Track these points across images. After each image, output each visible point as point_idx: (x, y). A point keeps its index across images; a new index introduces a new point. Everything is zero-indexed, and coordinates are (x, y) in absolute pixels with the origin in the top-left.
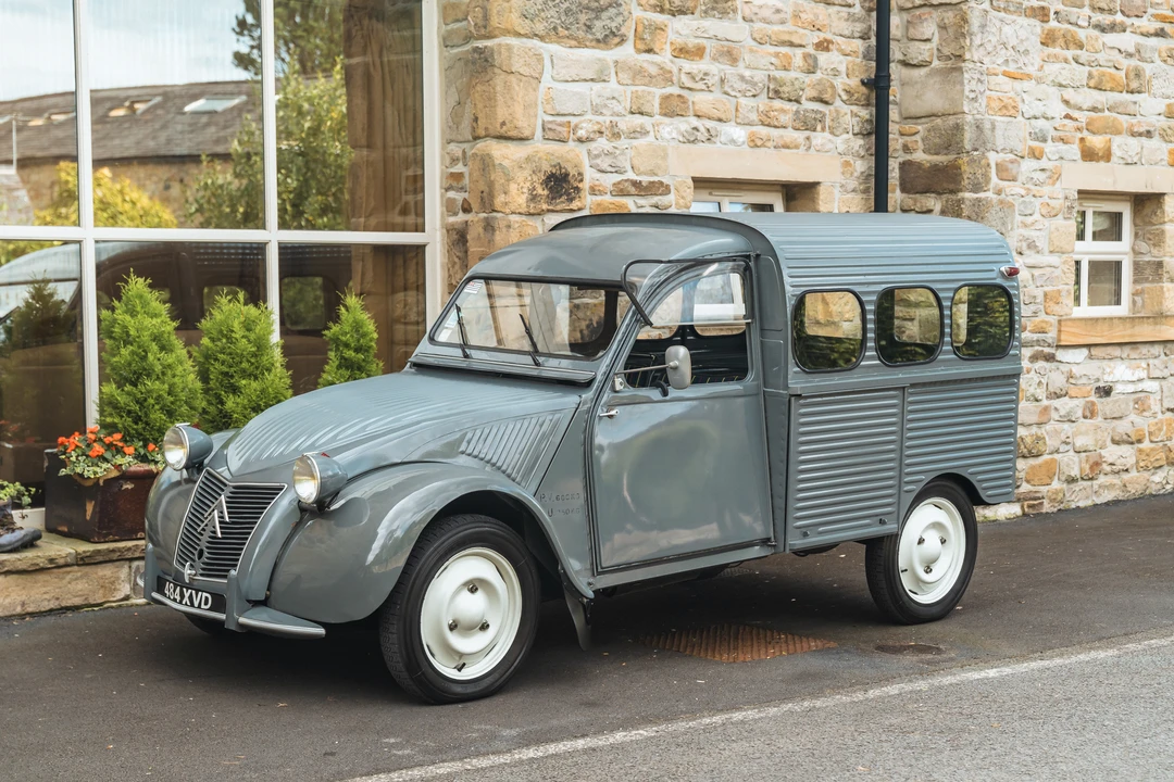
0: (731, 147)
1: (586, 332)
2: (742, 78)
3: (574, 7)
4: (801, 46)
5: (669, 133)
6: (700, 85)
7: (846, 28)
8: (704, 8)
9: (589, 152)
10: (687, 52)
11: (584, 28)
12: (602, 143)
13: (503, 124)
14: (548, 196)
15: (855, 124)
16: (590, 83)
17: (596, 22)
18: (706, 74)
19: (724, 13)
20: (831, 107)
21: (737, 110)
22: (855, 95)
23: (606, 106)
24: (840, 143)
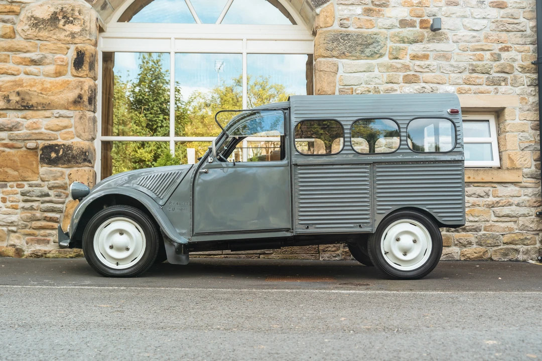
2: (452, 66)
3: (353, 45)
4: (489, 50)
5: (408, 90)
6: (427, 70)
7: (521, 41)
8: (427, 39)
10: (418, 57)
11: (360, 52)
13: (319, 90)
15: (528, 81)
16: (364, 73)
17: (366, 49)
18: (428, 65)
19: (440, 41)
20: (512, 75)
21: (449, 79)
22: (527, 69)
23: (371, 81)
24: (518, 90)
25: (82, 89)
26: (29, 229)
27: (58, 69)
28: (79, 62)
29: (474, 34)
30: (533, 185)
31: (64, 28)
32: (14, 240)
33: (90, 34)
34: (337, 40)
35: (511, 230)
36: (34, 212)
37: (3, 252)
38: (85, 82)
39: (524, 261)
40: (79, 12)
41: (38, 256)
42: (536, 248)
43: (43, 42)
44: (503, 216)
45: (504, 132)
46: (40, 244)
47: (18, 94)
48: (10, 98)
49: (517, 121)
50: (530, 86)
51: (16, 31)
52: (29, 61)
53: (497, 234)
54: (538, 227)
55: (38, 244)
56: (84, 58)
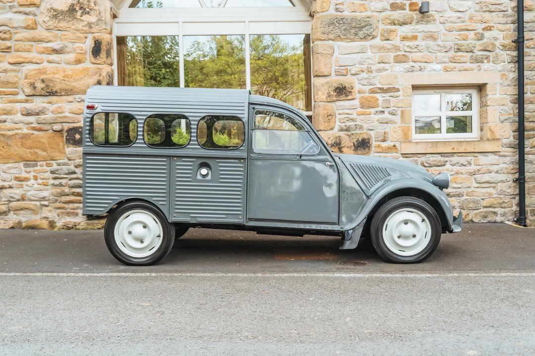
0: (434, 72)
1: (356, 143)
2: (439, 45)
3: (348, 28)
4: (473, 30)
5: (398, 69)
6: (415, 50)
7: (503, 20)
8: (416, 21)
9: (357, 78)
10: (407, 38)
11: (354, 35)
12: (364, 75)
13: (316, 71)
14: (336, 95)
15: (509, 59)
16: (358, 54)
17: (359, 32)
18: (417, 46)
19: (428, 22)
20: (494, 53)
21: (436, 58)
22: (508, 47)
23: (365, 61)
24: (499, 67)
25: (100, 75)
26: (59, 203)
27: (78, 57)
28: (97, 50)
29: (459, 15)
30: (511, 154)
31: (82, 18)
32: (46, 212)
33: (106, 23)
34: (333, 24)
35: (490, 195)
36: (63, 188)
37: (38, 225)
38: (103, 69)
39: (502, 222)
40: (94, 3)
41: (69, 228)
42: (512, 210)
43: (62, 32)
44: (483, 183)
45: (486, 105)
46: (69, 216)
47: (43, 81)
48: (36, 85)
49: (498, 96)
50: (510, 62)
51: (37, 23)
52: (52, 50)
53: (478, 198)
54: (515, 191)
55: (68, 216)
56: (101, 46)
